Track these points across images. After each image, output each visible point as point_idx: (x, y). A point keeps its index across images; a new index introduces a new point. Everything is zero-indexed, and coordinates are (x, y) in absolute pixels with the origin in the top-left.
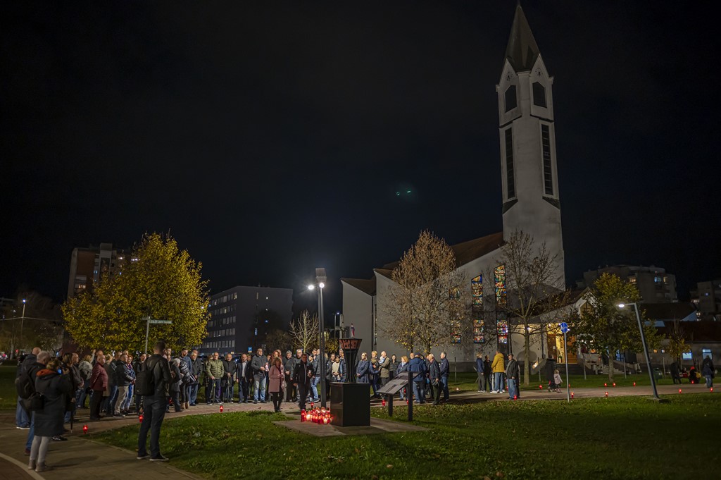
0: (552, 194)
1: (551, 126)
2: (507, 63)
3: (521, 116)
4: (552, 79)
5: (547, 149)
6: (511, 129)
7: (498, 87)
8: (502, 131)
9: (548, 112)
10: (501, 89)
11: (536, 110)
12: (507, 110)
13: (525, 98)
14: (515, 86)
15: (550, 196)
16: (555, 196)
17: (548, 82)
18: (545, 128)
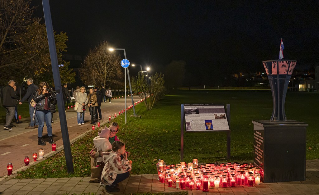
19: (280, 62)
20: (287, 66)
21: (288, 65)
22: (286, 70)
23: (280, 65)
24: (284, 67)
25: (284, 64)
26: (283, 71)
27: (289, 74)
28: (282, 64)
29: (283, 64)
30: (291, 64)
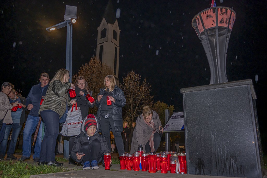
0: (116, 75)
1: (118, 48)
2: (104, 19)
3: (108, 41)
4: (120, 31)
5: (116, 57)
6: (103, 45)
7: (99, 28)
8: (98, 46)
9: (117, 43)
10: (100, 29)
11: (113, 40)
12: (102, 38)
13: (110, 35)
14: (106, 29)
15: (115, 76)
16: (117, 76)
17: (118, 31)
18: (116, 49)
19: (202, 13)
20: (213, 15)
21: (215, 13)
22: (213, 21)
23: (204, 17)
24: (209, 18)
25: (209, 14)
26: (209, 24)
27: (220, 25)
28: (205, 16)
29: (207, 15)
30: (219, 12)
